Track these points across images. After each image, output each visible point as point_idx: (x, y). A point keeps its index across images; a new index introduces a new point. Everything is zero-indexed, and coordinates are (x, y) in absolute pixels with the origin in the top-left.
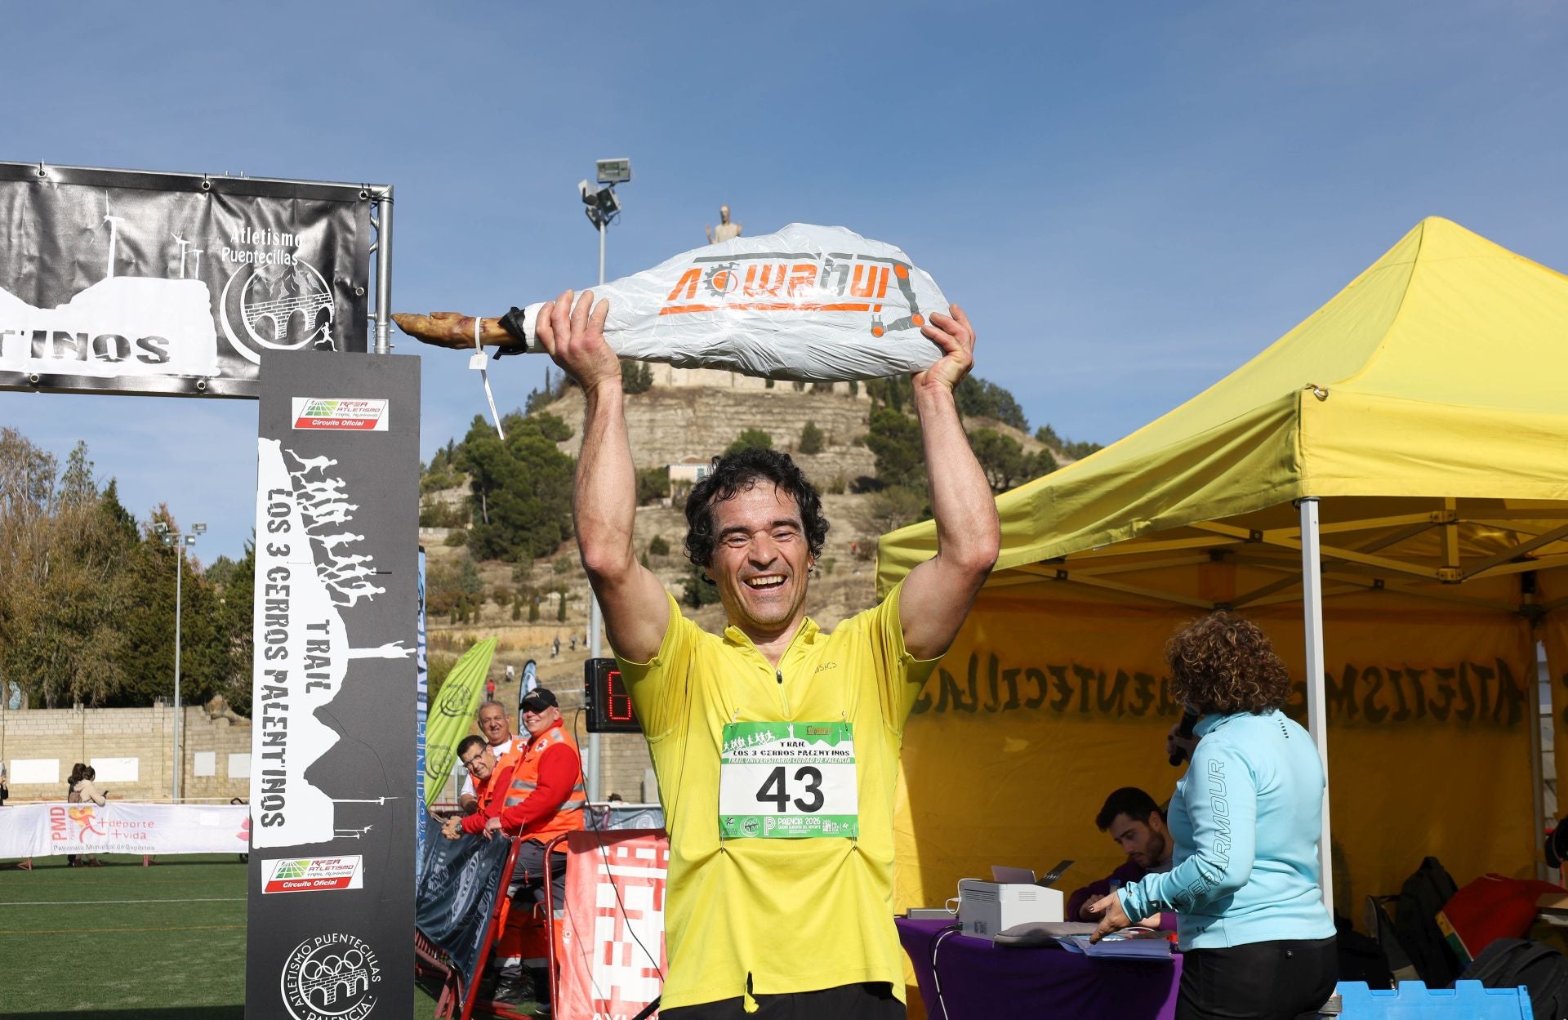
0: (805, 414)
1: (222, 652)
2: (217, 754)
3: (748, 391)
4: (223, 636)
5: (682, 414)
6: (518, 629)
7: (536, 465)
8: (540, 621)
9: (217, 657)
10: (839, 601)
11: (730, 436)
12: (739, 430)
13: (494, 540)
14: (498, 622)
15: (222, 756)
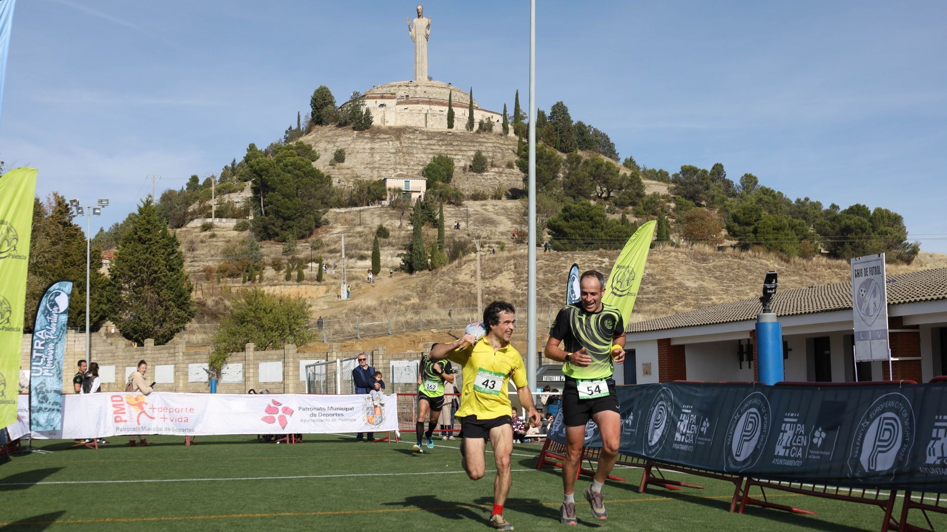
0: (474, 146)
1: (116, 293)
2: (116, 367)
3: (436, 130)
4: (117, 282)
5: (393, 145)
6: (290, 287)
7: (298, 176)
8: (304, 282)
9: (113, 297)
10: (511, 269)
11: (425, 160)
12: (431, 156)
13: (269, 227)
14: (276, 282)
15: (120, 368)
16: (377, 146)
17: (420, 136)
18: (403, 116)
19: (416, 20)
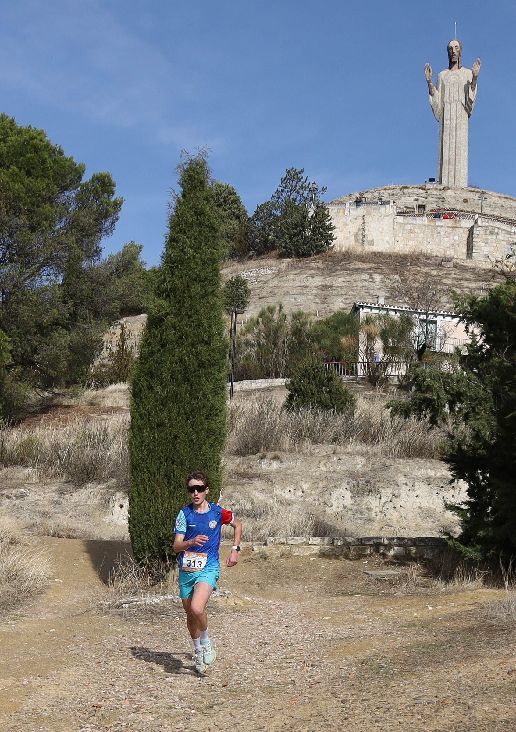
16: (339, 281)
17: (455, 274)
18: (411, 231)
19: (445, 75)
